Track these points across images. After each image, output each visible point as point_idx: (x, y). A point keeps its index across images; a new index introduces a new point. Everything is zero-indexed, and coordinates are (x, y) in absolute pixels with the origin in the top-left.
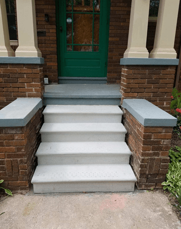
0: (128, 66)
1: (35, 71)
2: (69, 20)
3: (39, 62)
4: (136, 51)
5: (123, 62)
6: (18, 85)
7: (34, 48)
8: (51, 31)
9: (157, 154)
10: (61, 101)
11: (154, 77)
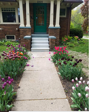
0: (50, 29)
1: (30, 30)
2: (37, 18)
3: (31, 28)
4: (51, 25)
5: (49, 28)
6: (26, 33)
7: (30, 25)
8: (32, 21)
9: (53, 44)
10: (35, 37)
11: (55, 31)
